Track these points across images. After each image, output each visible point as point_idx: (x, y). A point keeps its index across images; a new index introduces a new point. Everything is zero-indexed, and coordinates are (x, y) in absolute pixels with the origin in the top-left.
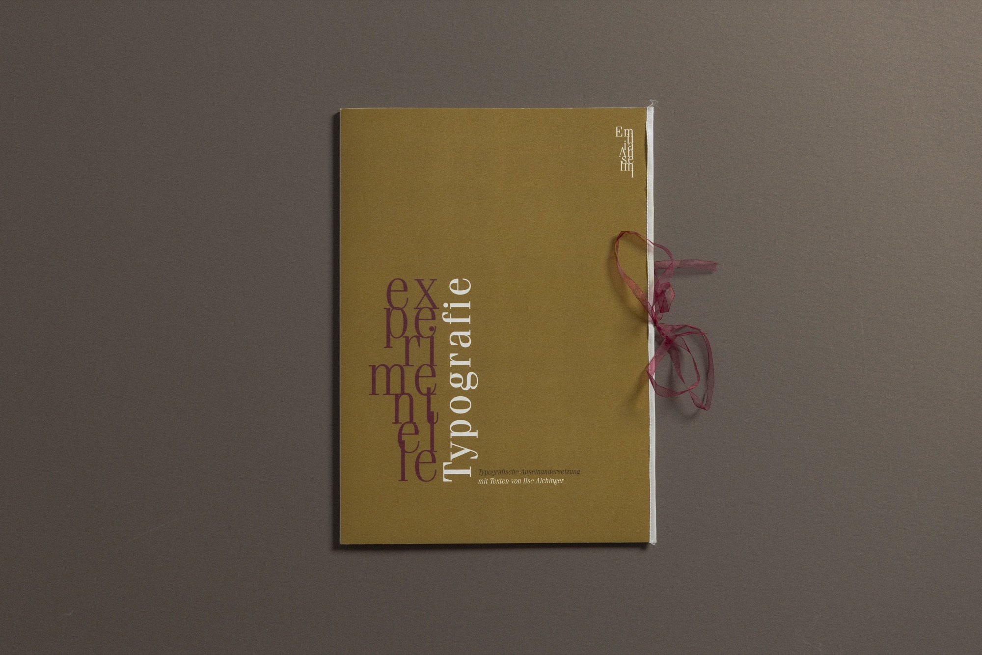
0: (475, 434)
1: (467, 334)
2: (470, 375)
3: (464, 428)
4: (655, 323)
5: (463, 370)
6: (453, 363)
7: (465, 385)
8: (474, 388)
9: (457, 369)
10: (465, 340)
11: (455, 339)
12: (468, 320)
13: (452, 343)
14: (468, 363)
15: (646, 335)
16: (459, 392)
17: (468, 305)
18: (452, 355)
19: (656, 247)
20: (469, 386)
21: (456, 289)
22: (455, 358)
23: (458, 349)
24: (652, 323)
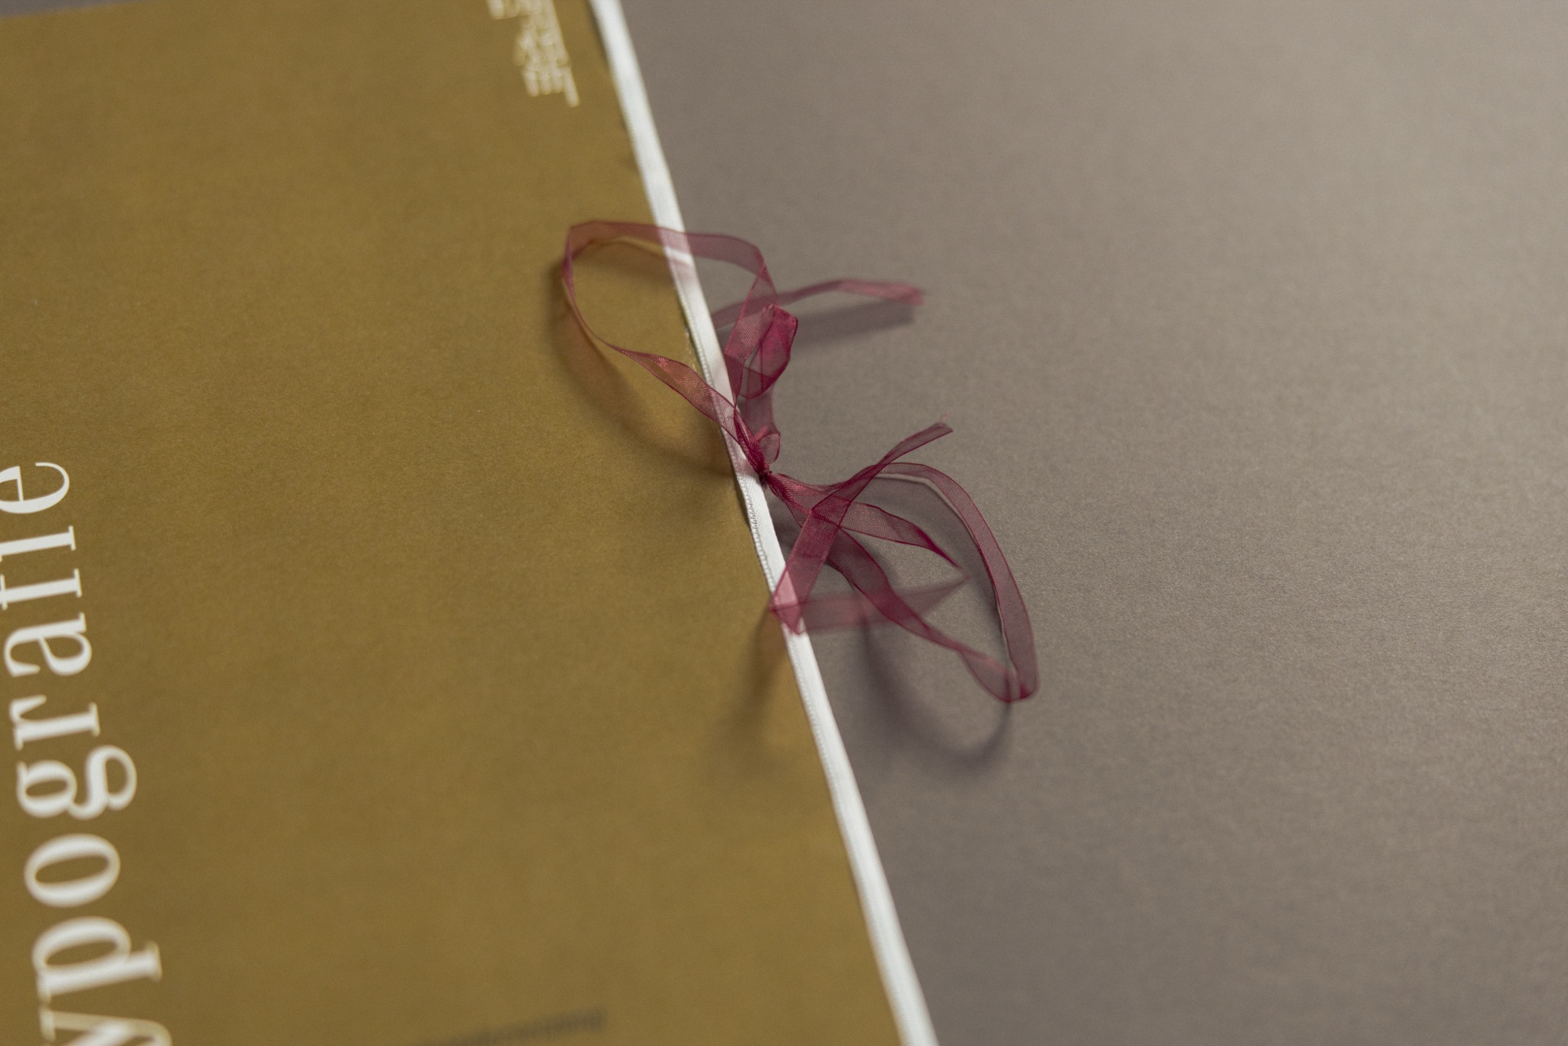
0: (147, 963)
1: (74, 628)
2: (96, 763)
3: (100, 950)
4: (765, 479)
5: (73, 750)
6: (26, 732)
7: (82, 797)
8: (122, 800)
9: (39, 751)
10: (65, 647)
11: (28, 652)
12: (72, 585)
13: (17, 669)
14: (88, 721)
15: (739, 513)
16: (64, 825)
17: (66, 539)
18: (18, 708)
19: (710, 264)
20: (99, 798)
21: (14, 497)
22: (30, 716)
23: (46, 681)
24: (751, 475)
